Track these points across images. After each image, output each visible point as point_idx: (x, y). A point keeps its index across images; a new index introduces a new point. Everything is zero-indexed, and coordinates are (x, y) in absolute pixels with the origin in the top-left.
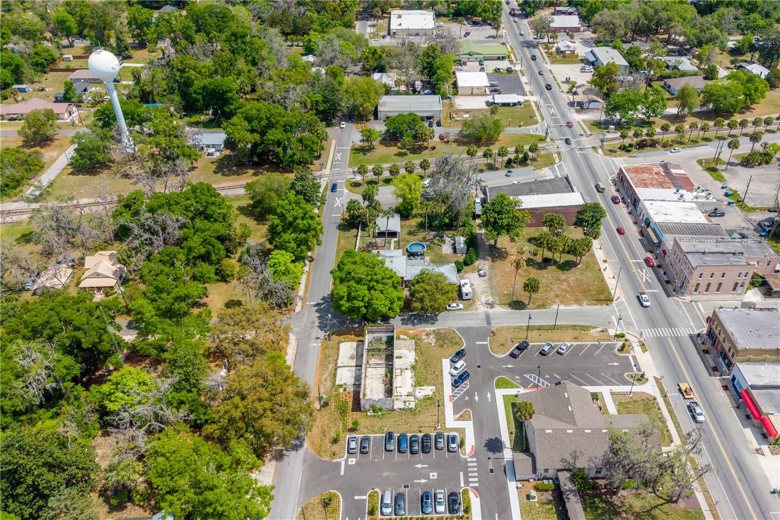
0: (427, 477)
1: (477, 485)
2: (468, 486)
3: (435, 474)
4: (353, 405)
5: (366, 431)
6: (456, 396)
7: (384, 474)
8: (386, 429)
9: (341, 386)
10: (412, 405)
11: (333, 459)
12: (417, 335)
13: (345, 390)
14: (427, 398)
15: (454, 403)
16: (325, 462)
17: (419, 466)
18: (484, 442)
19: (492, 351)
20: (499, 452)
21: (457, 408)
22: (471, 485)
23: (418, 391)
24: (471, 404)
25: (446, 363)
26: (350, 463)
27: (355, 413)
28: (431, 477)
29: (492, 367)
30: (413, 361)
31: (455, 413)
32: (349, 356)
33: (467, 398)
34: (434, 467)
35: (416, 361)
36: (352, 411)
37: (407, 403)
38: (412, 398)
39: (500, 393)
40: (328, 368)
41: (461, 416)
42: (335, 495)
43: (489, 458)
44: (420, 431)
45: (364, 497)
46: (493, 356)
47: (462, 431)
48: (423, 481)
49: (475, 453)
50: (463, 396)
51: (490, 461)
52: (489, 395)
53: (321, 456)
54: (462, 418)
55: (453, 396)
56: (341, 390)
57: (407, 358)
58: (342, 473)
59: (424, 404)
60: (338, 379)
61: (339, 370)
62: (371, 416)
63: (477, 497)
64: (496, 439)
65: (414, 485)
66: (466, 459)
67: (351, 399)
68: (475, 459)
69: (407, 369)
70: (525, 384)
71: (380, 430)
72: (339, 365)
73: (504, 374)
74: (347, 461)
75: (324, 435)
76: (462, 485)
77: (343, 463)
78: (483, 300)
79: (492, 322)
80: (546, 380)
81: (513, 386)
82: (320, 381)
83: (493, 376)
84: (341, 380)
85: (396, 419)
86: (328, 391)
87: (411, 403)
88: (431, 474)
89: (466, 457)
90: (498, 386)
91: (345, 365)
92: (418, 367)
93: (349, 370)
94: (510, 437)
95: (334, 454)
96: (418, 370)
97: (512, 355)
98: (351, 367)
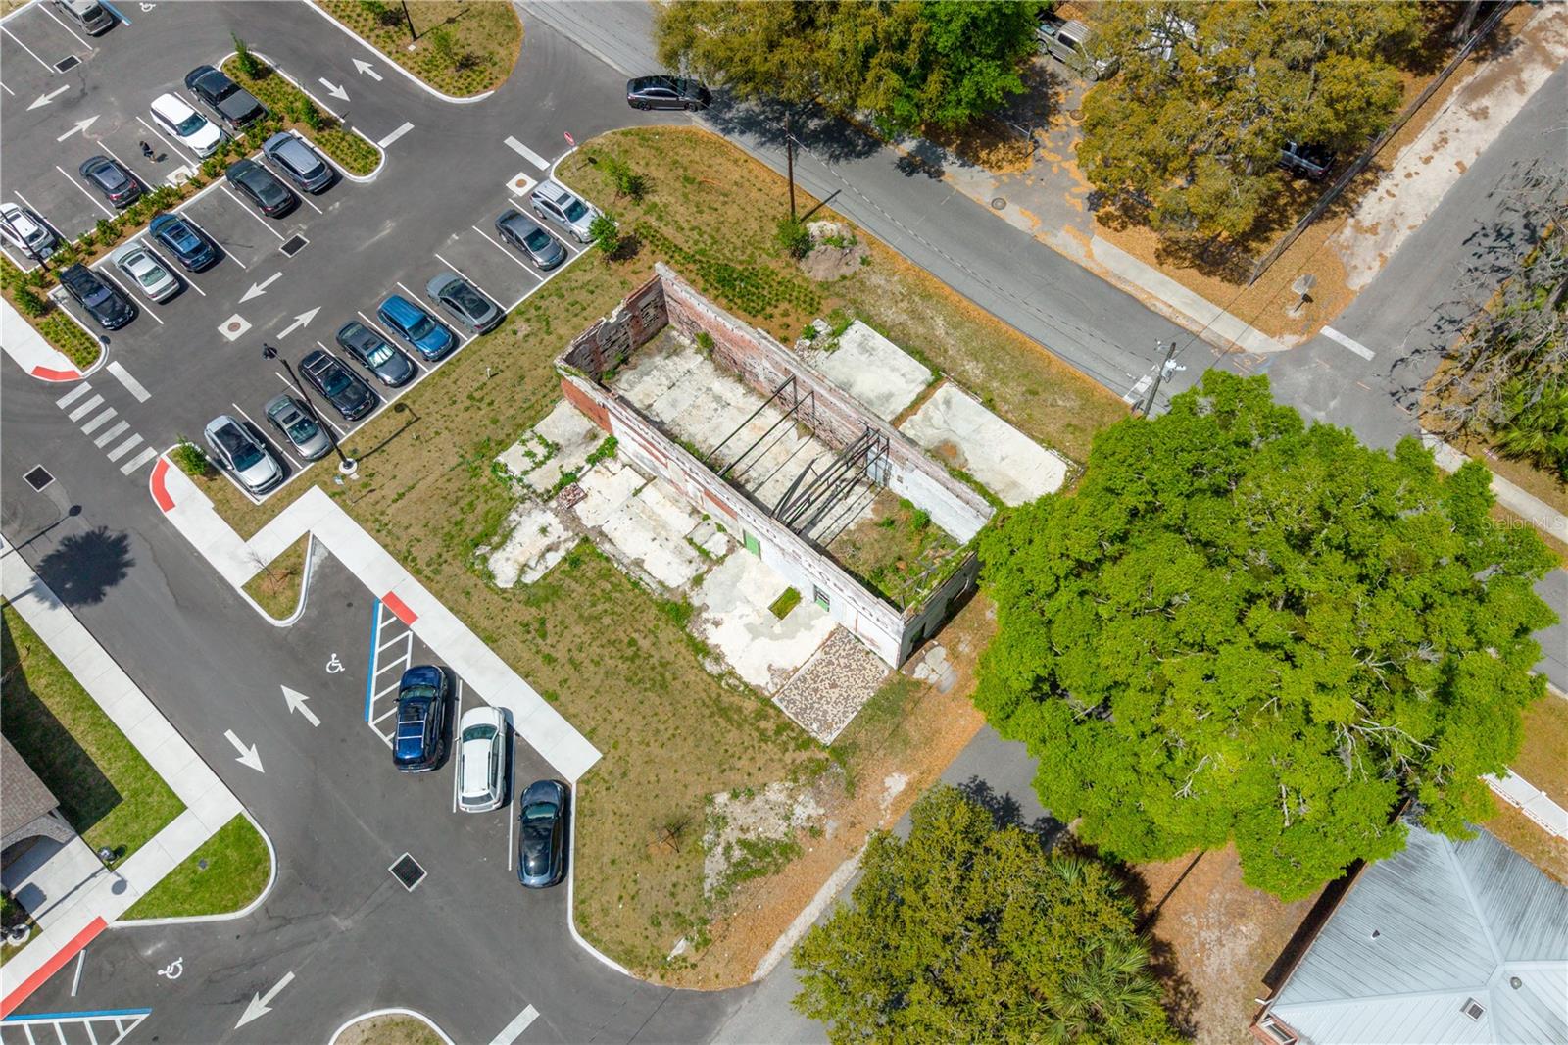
0: (250, 310)
1: (63, 403)
2: (90, 380)
3: (232, 337)
5: (581, 277)
6: (387, 634)
7: (389, 227)
8: (523, 328)
9: (837, 331)
10: (513, 459)
12: (852, 786)
13: (812, 335)
14: (496, 532)
15: (370, 600)
16: (597, 131)
17: (305, 318)
18: (136, 550)
19: (409, 1025)
20: (50, 560)
21: (342, 590)
22: (86, 387)
23: (557, 530)
24: (300, 650)
25: (570, 755)
26: (522, 176)
28: (236, 318)
29: (342, 923)
30: (714, 637)
31: (333, 567)
32: (967, 448)
33: (335, 664)
35: (701, 649)
37: (541, 451)
38: (544, 478)
40: (975, 356)
41: (295, 572)
42: (469, 91)
43: (76, 510)
44: (399, 407)
47: (246, 521)
48: (255, 291)
49: (142, 491)
50: (358, 663)
51: (65, 506)
52: (251, 758)
53: (624, 134)
54: (288, 567)
55: (400, 627)
56: (821, 326)
57: (754, 632)
58: (512, 142)
59: (481, 508)
60: (879, 341)
61: (924, 374)
63: (39, 370)
65: (273, 263)
66: (160, 446)
68: (128, 469)
69: (698, 581)
71: (534, 307)
72: (949, 390)
73: (248, 930)
74: (536, 173)
75: (689, 180)
76: (116, 369)
77: (542, 164)
81: (165, 895)
82: (926, 297)
83: (302, 876)
84: (863, 347)
85: (528, 386)
86: (860, 297)
87: (528, 463)
88: (245, 326)
89: (167, 456)
90: (236, 834)
91: (927, 406)
92: (668, 633)
93: (888, 397)
94: (37, 644)
95: (592, 161)
96: (648, 617)
98: (900, 417)
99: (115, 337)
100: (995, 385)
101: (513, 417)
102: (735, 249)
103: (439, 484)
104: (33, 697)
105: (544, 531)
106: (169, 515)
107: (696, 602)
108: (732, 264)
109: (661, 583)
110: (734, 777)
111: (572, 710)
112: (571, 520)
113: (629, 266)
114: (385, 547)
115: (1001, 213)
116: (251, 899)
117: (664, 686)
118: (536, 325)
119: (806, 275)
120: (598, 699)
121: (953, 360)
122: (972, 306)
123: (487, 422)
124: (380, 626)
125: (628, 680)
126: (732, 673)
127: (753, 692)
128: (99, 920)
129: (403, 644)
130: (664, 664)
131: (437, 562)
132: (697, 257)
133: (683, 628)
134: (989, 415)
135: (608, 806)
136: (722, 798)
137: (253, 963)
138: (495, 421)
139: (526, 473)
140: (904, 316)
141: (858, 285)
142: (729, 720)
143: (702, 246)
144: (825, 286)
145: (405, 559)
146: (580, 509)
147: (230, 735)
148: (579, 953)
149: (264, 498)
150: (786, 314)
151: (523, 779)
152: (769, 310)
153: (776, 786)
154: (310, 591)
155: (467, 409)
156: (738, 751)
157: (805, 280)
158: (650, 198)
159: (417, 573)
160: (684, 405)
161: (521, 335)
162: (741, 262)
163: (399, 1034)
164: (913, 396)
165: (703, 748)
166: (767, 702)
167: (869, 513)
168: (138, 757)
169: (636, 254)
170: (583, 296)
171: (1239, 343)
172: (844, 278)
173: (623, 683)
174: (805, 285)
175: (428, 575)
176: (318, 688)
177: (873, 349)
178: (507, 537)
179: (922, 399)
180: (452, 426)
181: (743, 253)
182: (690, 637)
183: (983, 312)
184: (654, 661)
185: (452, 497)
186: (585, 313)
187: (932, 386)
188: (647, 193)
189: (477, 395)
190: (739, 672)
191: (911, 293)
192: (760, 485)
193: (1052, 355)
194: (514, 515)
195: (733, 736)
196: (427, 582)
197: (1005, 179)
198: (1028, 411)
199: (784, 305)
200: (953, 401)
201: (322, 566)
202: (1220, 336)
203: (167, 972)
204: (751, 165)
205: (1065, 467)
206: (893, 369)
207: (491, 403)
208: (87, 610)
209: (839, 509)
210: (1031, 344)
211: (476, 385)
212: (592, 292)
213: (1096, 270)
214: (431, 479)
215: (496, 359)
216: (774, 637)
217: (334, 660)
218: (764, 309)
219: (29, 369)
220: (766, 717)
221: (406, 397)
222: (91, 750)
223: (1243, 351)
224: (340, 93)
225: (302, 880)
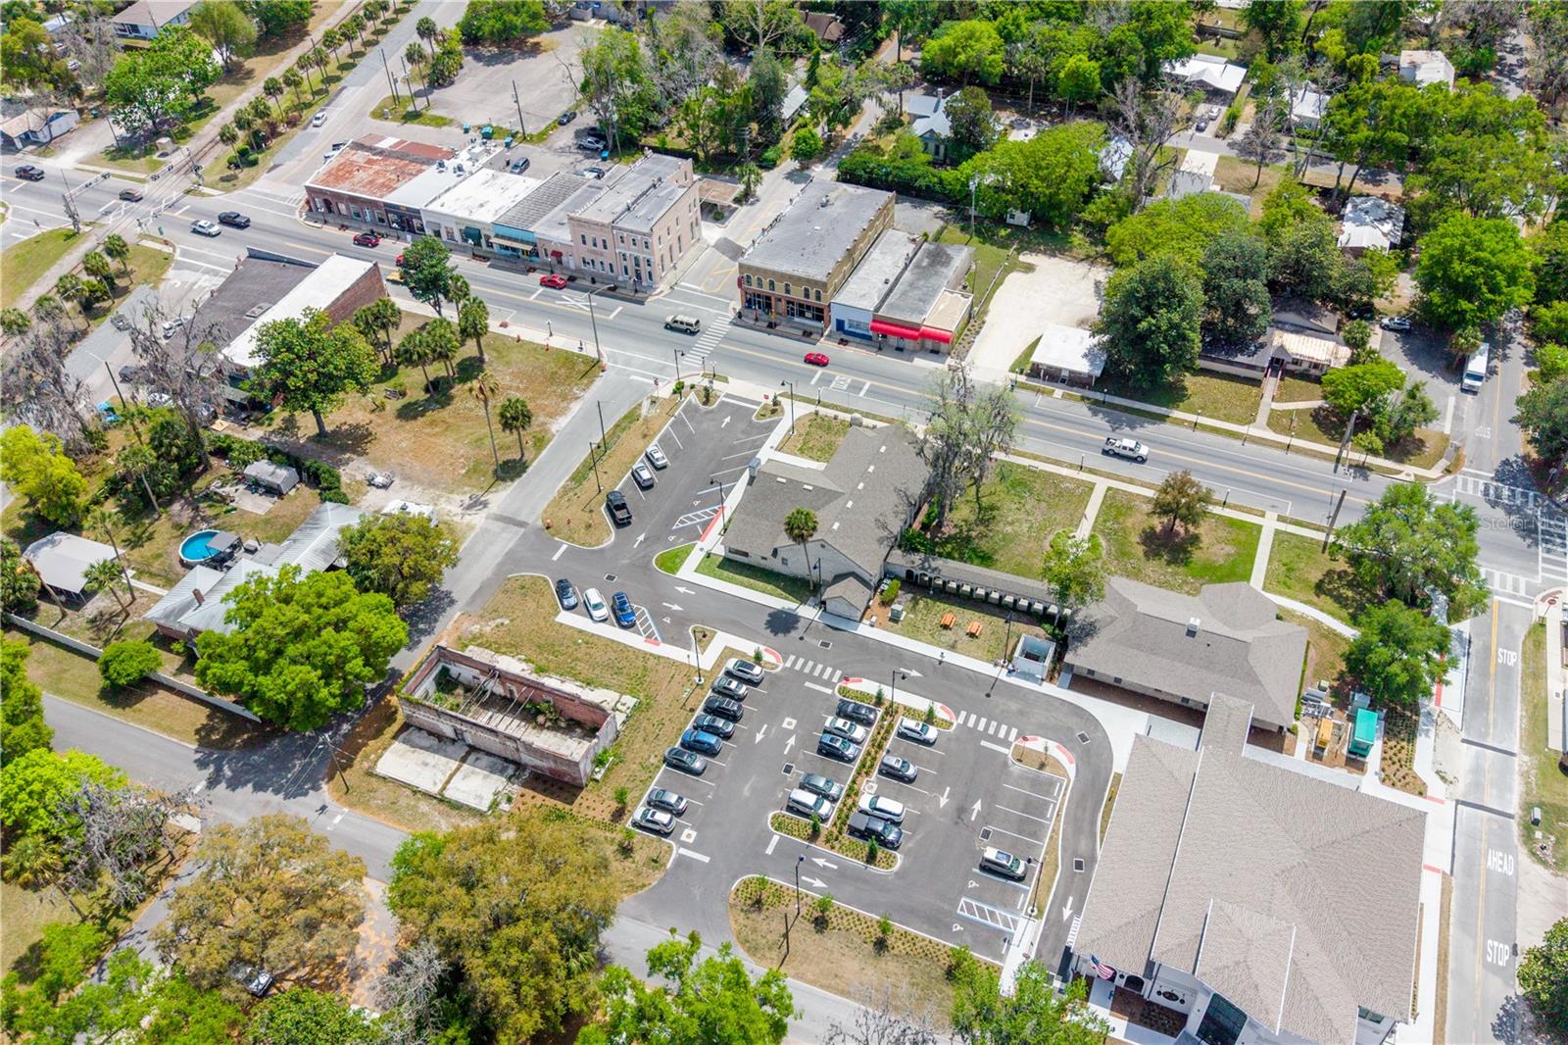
0: (789, 733)
1: (839, 673)
2: (835, 684)
3: (787, 720)
4: (558, 798)
6: (653, 633)
7: (746, 791)
8: (654, 760)
9: (495, 804)
11: (665, 865)
13: (509, 800)
15: (664, 641)
16: (663, 882)
17: (759, 737)
18: (767, 633)
19: (591, 546)
20: (798, 621)
21: (677, 641)
24: (682, 620)
25: (565, 618)
26: (691, 841)
27: (578, 800)
28: (791, 727)
29: (626, 561)
30: (524, 666)
31: (686, 646)
33: (666, 620)
34: (773, 715)
35: (527, 661)
36: (570, 802)
37: (619, 706)
39: (687, 571)
40: (424, 814)
41: (699, 641)
42: (747, 884)
43: (802, 638)
44: (692, 710)
45: (776, 838)
46: (601, 550)
47: (728, 653)
48: (792, 741)
49: (782, 652)
50: (659, 623)
51: (807, 639)
52: (682, 590)
53: (644, 886)
54: (704, 642)
55: (649, 637)
56: (505, 806)
58: (706, 859)
60: (473, 803)
61: (449, 794)
62: (605, 776)
63: (861, 681)
64: (770, 615)
65: (792, 757)
66: (785, 669)
67: (540, 796)
68: (792, 658)
70: (694, 535)
71: (651, 770)
72: (435, 790)
73: (654, 552)
74: (684, 844)
76: (829, 691)
77: (684, 851)
78: (455, 509)
79: (522, 518)
80: (700, 507)
81: (687, 552)
84: (481, 798)
85: (640, 739)
87: (623, 700)
88: (785, 725)
89: (781, 665)
90: (674, 569)
91: (444, 779)
92: (543, 662)
93: (464, 778)
94: (779, 596)
95: (655, 861)
96: (552, 666)
97: (620, 524)
98: (458, 769)
99: (839, 703)
100: (413, 801)
103: (659, 688)
104: (768, 583)
106: (764, 646)
109: (551, 678)
111: (571, 630)
113: (613, 808)
114: (670, 658)
116: (658, 557)
118: (646, 763)
120: (563, 636)
121: (434, 808)
124: (657, 635)
125: (553, 645)
127: (504, 653)
128: (702, 541)
129: (646, 632)
131: (646, 662)
134: (414, 783)
135: (548, 608)
136: (508, 623)
137: (648, 545)
145: (658, 657)
147: (694, 593)
149: (725, 660)
150: (526, 810)
151: (579, 607)
154: (689, 638)
155: (661, 718)
156: (505, 636)
158: (616, 847)
159: (651, 654)
161: (653, 757)
163: (594, 544)
164: (452, 781)
165: (518, 633)
168: (720, 579)
169: (612, 815)
170: (631, 785)
173: (556, 643)
175: (648, 656)
176: (671, 613)
177: (475, 798)
179: (447, 782)
180: (665, 711)
182: (533, 663)
184: (546, 654)
187: (443, 789)
188: (618, 850)
189: (659, 726)
196: (646, 652)
198: (396, 793)
200: (432, 785)
201: (689, 646)
203: (674, 537)
205: (378, 770)
206: (463, 792)
207: (652, 725)
208: (770, 611)
214: (664, 687)
215: (658, 742)
218: (538, 809)
221: (693, 714)
222: (738, 576)
224: (821, 862)
225: (647, 567)
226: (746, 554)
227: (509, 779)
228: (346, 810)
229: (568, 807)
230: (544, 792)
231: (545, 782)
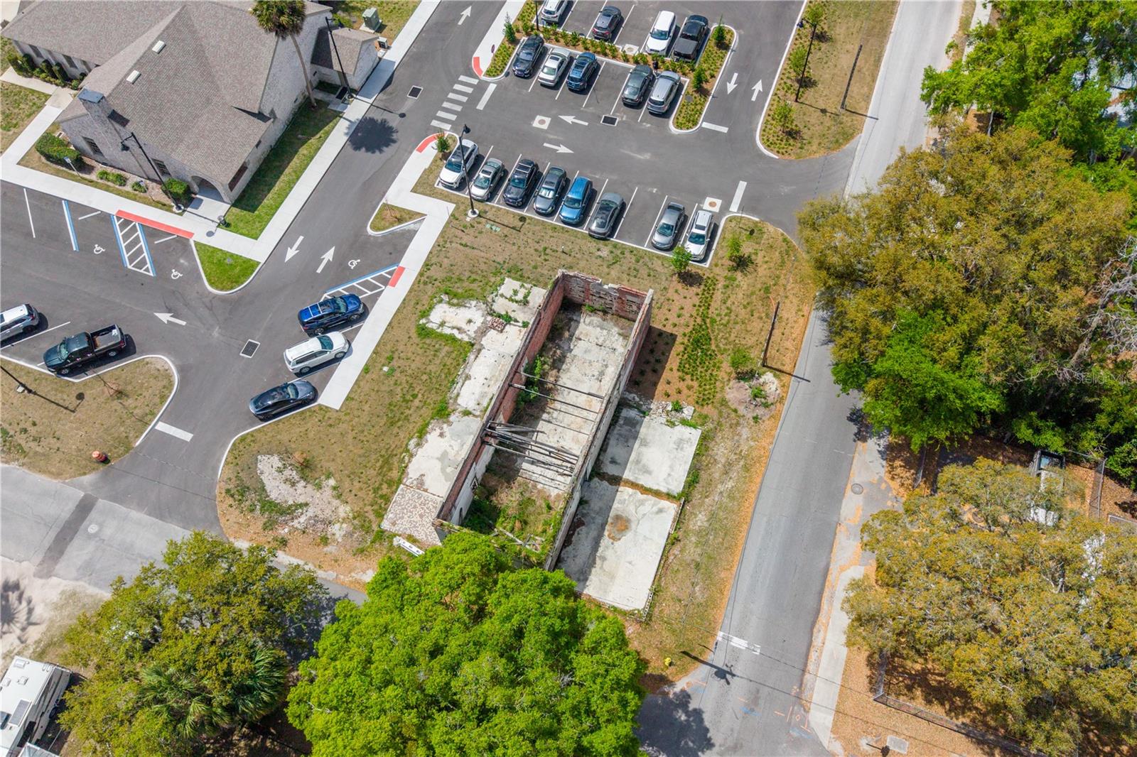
0: (556, 123)
1: (462, 78)
2: (481, 82)
3: (536, 124)
4: (666, 354)
5: (656, 265)
6: (379, 278)
7: (647, 156)
8: (605, 252)
9: (687, 423)
10: (510, 285)
11: (756, 223)
12: (361, 552)
13: (678, 409)
14: (458, 298)
15: (397, 260)
16: (779, 224)
17: (563, 149)
18: (389, 151)
19: (170, 384)
20: (372, 120)
21: (398, 246)
22: (475, 82)
23: (472, 329)
24: (357, 245)
25: (334, 394)
26: (719, 202)
27: (669, 329)
28: (548, 120)
29: (216, 333)
30: (432, 437)
31: (409, 235)
32: (629, 536)
33: (354, 264)
34: (529, 138)
35: (422, 433)
36: (673, 337)
37: (520, 297)
38: (501, 306)
39: (257, 249)
40: (712, 517)
41: (400, 221)
42: (769, 146)
43: (403, 115)
44: (523, 219)
45: (705, 125)
47: (424, 186)
48: (569, 119)
49: (424, 135)
50: (359, 272)
51: (404, 110)
52: (291, 253)
53: (785, 240)
54: (402, 216)
55: (385, 281)
56: (688, 412)
57: (443, 457)
58: (742, 185)
59: (474, 286)
60: (691, 450)
61: (677, 486)
63: (478, 59)
64: (357, 148)
65: (593, 118)
67: (666, 375)
68: (434, 123)
71: (622, 251)
72: (672, 508)
73: (202, 295)
74: (725, 208)
75: (767, 290)
76: (492, 87)
77: (734, 207)
80: (111, 243)
81: (211, 254)
82: (746, 468)
83: (235, 304)
84: (680, 444)
86: (726, 427)
87: (509, 294)
88: (545, 127)
89: (449, 135)
90: (248, 266)
91: (651, 499)
92: (426, 412)
93: (647, 472)
94: (322, 141)
95: (752, 232)
96: (434, 397)
97: (125, 349)
98: (634, 485)
99: (512, 78)
100: (693, 539)
101: (542, 275)
102: (726, 339)
103: (481, 260)
104: (296, 152)
105: (470, 321)
106: (415, 153)
107: (452, 418)
108: (713, 342)
109: (458, 395)
110: (347, 484)
111: (362, 384)
112: (483, 332)
113: (680, 286)
114: (431, 253)
115: (849, 493)
116: (217, 288)
117: (392, 424)
118: (610, 258)
119: (727, 388)
120: (373, 394)
121: (702, 504)
122: (752, 501)
123: (533, 264)
124: (383, 273)
125: (390, 404)
126: (411, 456)
127: (403, 471)
128: (191, 234)
129: (376, 287)
130: (407, 418)
131: (431, 281)
132: (708, 321)
133: (432, 418)
134: (663, 542)
135: (309, 425)
136: (332, 482)
137: (186, 305)
138: (535, 267)
139: (502, 295)
140: (723, 461)
141: (734, 422)
142: (381, 467)
143: (718, 319)
144: (724, 402)
145: (427, 265)
146: (492, 333)
147: (301, 238)
148: (224, 446)
149: (441, 187)
150: (689, 388)
151: (314, 378)
152: (688, 377)
153: (348, 508)
154: (392, 233)
155: (536, 250)
156: (364, 479)
157: (723, 388)
158: (739, 275)
159: (421, 274)
160: (588, 357)
161: (599, 253)
162: (717, 346)
163: (165, 382)
164: (655, 487)
165: (359, 460)
166: (400, 482)
167: (554, 493)
168: (277, 208)
169: (691, 286)
170: (644, 272)
171: (812, 706)
172: (735, 411)
173: (387, 402)
174: (718, 390)
175: (424, 278)
176: (340, 261)
177: (682, 449)
178: (458, 305)
179: (657, 494)
180: (522, 249)
181: (726, 344)
182: (427, 425)
183: (751, 510)
184: (407, 412)
185: (475, 269)
186: (632, 279)
187: (669, 496)
188: (742, 271)
189: (548, 251)
190: (414, 460)
191: (745, 457)
192: (549, 422)
193: (735, 569)
194: (474, 303)
195: (372, 472)
196: (418, 281)
197: (884, 486)
198: (681, 569)
199: (695, 384)
200: (664, 515)
201: (409, 231)
202: (812, 689)
203: (174, 272)
204: (801, 321)
205: (641, 607)
206: (671, 467)
207: (546, 260)
208: (349, 149)
209: (550, 474)
210: (738, 552)
211: (555, 248)
212: (649, 275)
213: (830, 578)
214: (482, 254)
215: (577, 249)
216: (443, 470)
217: (355, 263)
218: (687, 373)
219: (475, 55)
220: (390, 486)
221: (531, 218)
222: (276, 188)
223: (807, 711)
224: (731, 87)
225: (233, 305)
226: (242, 170)
227: (644, 413)
228: (720, 635)
229: (679, 340)
230: (657, 372)
231: (642, 373)
